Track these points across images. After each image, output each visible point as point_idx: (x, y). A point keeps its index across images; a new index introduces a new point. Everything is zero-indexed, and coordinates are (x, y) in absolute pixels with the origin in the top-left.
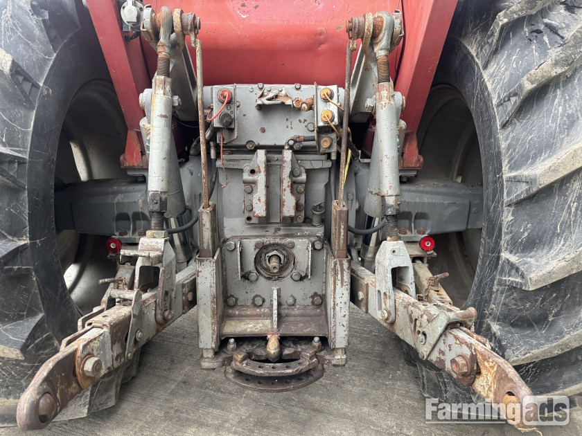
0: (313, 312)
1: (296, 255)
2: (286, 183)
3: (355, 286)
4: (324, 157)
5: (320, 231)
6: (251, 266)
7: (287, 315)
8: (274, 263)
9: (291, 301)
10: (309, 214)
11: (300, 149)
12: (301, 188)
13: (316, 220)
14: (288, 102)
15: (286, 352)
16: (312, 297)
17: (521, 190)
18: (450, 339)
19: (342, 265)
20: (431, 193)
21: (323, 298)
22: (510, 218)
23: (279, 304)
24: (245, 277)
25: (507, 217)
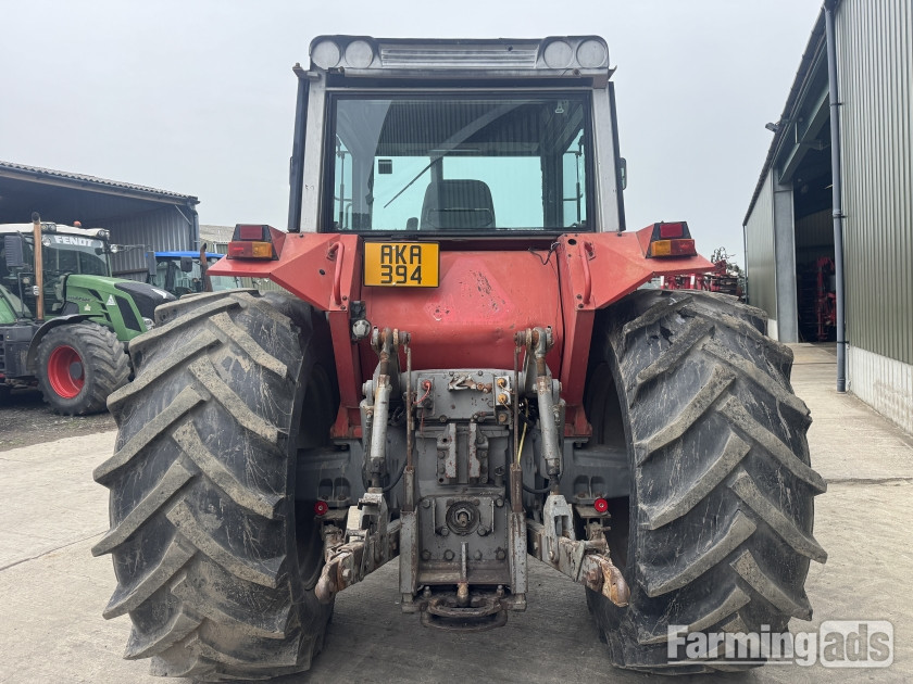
0: (497, 566)
1: (481, 511)
2: (472, 449)
3: (530, 537)
4: (503, 428)
5: (501, 491)
6: (443, 522)
7: (475, 569)
8: (463, 518)
9: (477, 555)
10: (492, 476)
11: (483, 421)
12: (485, 453)
13: (498, 482)
14: (473, 387)
15: (474, 600)
16: (497, 552)
17: (643, 455)
18: (588, 560)
19: (518, 517)
20: (604, 458)
21: (506, 552)
22: (641, 476)
23: (468, 559)
24: (438, 532)
25: (639, 476)
